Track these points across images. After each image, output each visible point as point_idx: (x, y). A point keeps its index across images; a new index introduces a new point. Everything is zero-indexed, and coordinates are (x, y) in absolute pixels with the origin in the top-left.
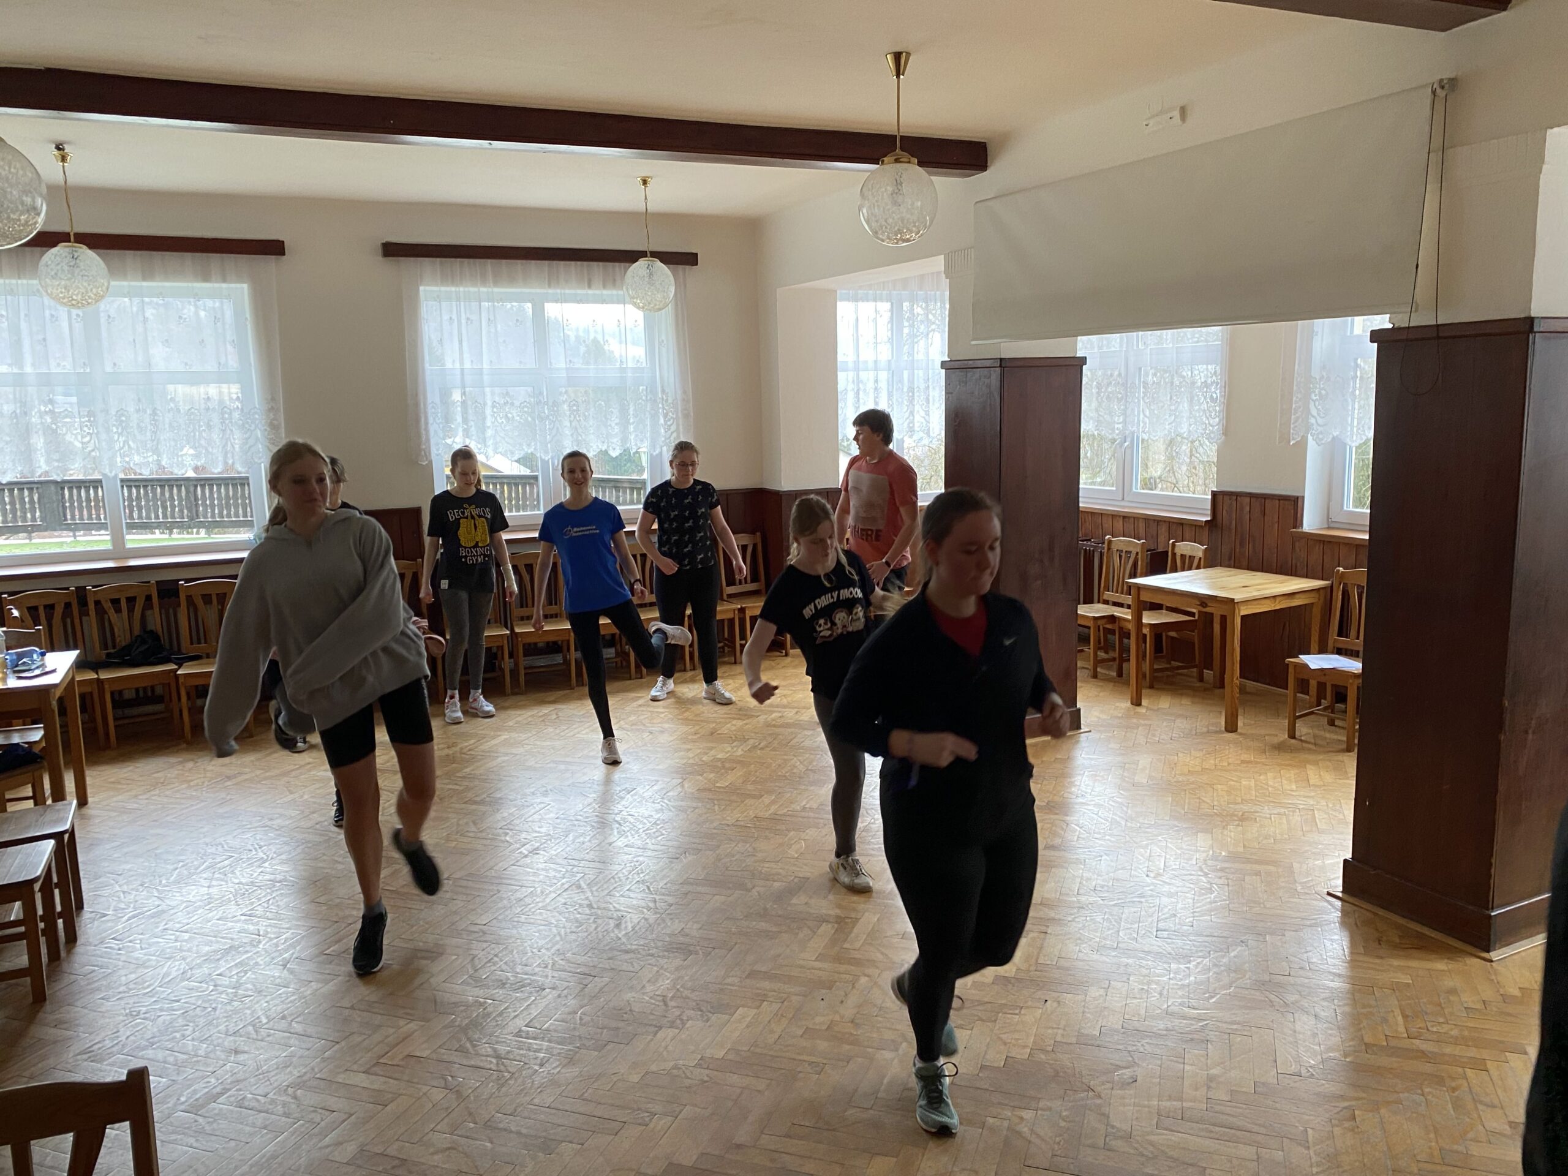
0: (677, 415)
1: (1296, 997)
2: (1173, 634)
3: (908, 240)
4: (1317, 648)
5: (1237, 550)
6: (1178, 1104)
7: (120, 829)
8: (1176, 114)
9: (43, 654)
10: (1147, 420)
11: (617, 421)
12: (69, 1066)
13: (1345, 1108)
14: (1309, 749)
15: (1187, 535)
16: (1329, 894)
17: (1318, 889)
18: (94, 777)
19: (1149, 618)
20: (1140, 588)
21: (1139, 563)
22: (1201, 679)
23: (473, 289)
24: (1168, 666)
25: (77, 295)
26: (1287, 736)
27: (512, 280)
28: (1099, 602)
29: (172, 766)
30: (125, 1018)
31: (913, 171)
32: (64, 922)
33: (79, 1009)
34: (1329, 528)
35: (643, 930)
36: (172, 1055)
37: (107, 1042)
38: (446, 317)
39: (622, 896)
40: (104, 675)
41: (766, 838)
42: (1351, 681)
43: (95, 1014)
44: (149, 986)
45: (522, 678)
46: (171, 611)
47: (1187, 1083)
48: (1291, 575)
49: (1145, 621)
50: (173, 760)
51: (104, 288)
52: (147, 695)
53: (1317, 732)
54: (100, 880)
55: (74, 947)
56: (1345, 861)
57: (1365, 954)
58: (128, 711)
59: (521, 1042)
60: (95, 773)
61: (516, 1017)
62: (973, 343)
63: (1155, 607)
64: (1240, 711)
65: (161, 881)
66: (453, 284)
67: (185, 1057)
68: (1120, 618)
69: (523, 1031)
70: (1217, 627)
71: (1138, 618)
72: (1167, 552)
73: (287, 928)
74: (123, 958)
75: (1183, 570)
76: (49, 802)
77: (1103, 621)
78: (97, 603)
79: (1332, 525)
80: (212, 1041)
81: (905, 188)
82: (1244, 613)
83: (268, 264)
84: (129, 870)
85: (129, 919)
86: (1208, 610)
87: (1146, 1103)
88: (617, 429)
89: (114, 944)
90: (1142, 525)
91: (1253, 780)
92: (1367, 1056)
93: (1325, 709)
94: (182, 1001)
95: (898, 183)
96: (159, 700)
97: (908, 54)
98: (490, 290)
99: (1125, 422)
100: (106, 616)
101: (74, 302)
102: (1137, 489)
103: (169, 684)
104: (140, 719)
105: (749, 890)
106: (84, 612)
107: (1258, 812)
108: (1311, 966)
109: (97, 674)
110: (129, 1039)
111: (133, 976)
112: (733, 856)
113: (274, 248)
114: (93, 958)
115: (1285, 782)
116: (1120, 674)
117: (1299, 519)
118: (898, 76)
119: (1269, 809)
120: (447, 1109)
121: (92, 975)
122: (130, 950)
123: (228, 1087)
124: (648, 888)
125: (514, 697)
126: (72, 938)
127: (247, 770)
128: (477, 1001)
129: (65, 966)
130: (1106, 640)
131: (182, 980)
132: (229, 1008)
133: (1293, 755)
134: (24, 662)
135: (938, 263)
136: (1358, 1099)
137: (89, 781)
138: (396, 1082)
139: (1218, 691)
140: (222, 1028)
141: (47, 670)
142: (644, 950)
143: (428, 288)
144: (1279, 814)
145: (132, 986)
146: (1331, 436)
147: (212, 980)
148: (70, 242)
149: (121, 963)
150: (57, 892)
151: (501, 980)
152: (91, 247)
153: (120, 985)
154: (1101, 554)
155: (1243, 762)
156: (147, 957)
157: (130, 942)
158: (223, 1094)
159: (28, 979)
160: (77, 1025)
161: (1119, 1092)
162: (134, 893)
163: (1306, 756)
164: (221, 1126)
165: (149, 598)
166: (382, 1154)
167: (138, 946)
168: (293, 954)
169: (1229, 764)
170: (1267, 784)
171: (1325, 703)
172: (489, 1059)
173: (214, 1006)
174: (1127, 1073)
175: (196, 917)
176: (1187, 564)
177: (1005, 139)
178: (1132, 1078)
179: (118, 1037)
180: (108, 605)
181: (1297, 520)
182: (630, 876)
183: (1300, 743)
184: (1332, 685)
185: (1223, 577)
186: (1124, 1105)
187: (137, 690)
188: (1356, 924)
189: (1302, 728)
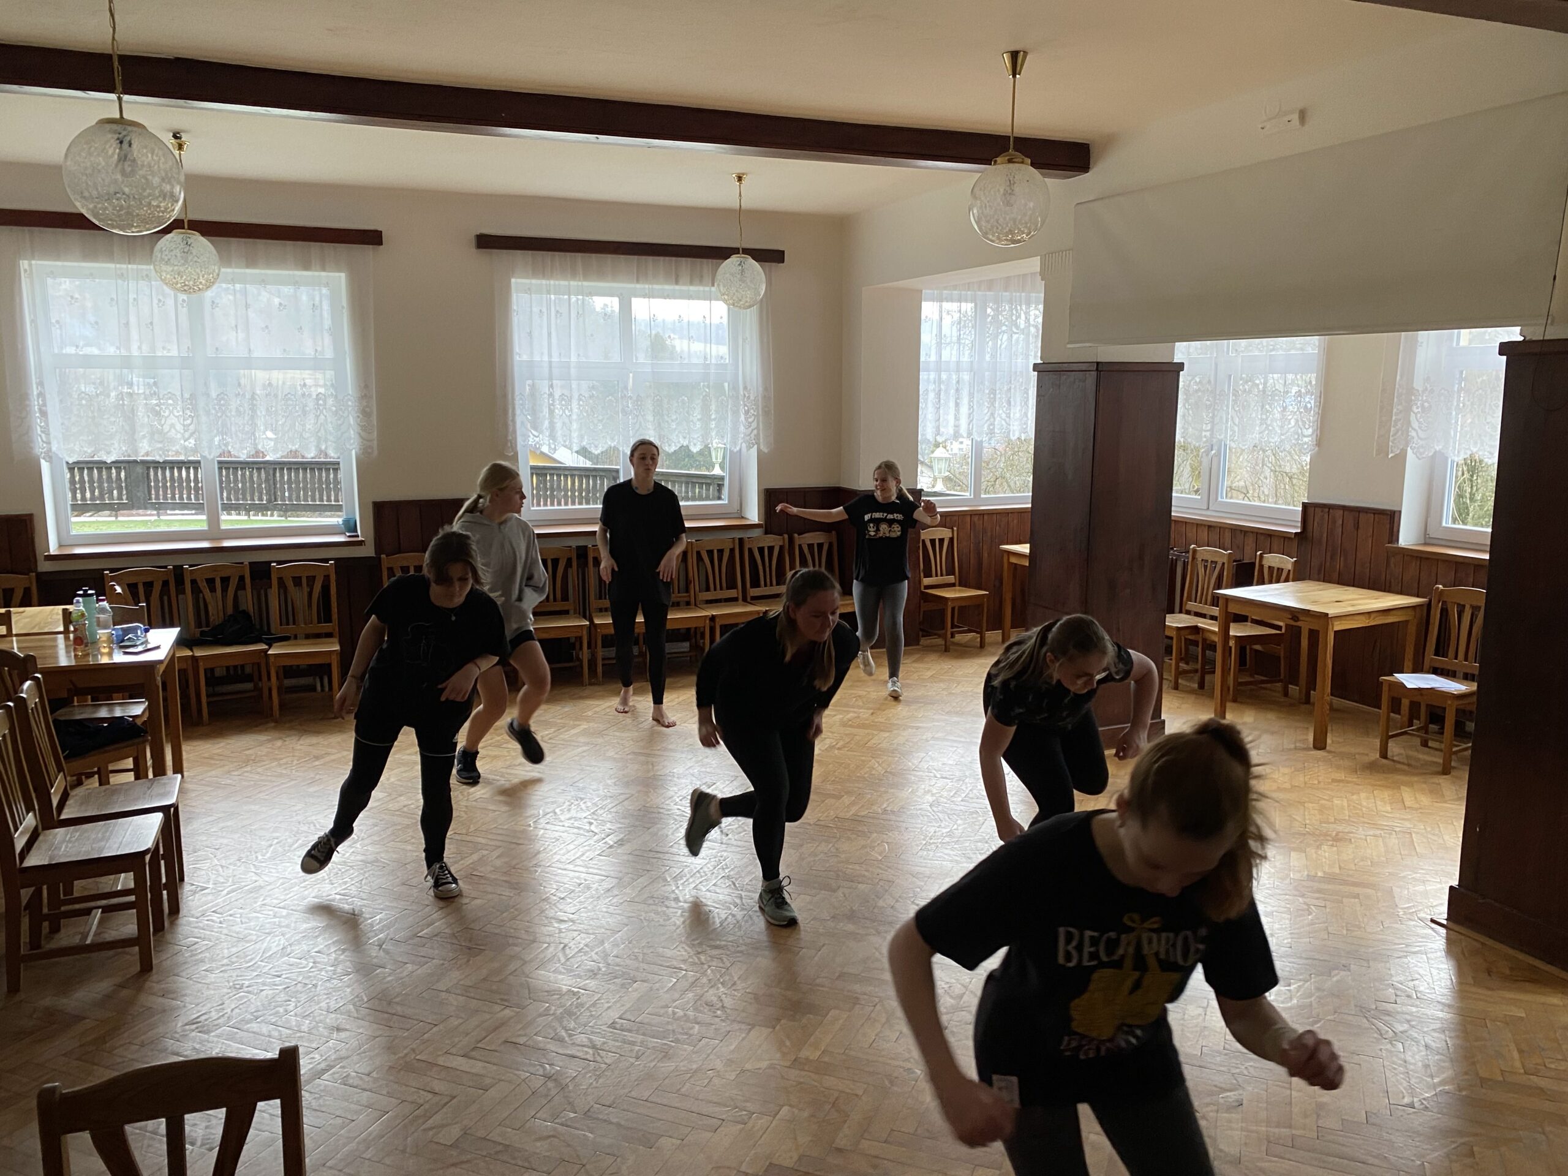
0: (758, 412)
1: (1406, 1026)
2: (1258, 647)
3: (1019, 241)
4: (1411, 666)
5: (1328, 564)
6: (1285, 1131)
7: (215, 803)
8: (1295, 117)
9: (147, 631)
10: (1236, 429)
11: (699, 417)
12: (177, 1036)
13: (1464, 1144)
14: (1404, 771)
15: (1275, 547)
16: (1433, 921)
17: (1422, 915)
18: (191, 751)
19: (1236, 631)
20: (1228, 599)
21: (1225, 573)
22: (1286, 694)
23: (563, 283)
24: (1252, 679)
25: (189, 281)
26: (1378, 755)
27: (601, 275)
28: (1181, 612)
29: (261, 744)
30: (229, 991)
31: (1026, 172)
32: (168, 894)
33: (184, 980)
34: (1425, 544)
35: (732, 926)
36: (276, 1029)
37: (213, 1014)
38: (535, 310)
39: (708, 890)
40: (199, 653)
41: (849, 839)
42: (1449, 702)
43: (200, 985)
44: (251, 960)
45: (600, 669)
46: (262, 592)
47: (1295, 1110)
48: (1384, 591)
49: (1232, 633)
50: (262, 737)
51: (215, 275)
52: (236, 673)
53: (1411, 753)
54: (200, 853)
55: (177, 919)
56: (1451, 888)
57: (1474, 985)
58: (219, 689)
59: (615, 1033)
60: (189, 748)
61: (609, 1008)
62: (1069, 346)
63: (1240, 619)
64: (1329, 728)
65: (257, 857)
66: (544, 277)
67: (288, 1031)
68: (1203, 630)
69: (616, 1023)
70: (1305, 643)
71: (1225, 630)
72: (1253, 564)
73: (382, 909)
74: (225, 931)
75: (1271, 582)
76: (151, 775)
77: (1188, 631)
78: (194, 582)
79: (1428, 541)
80: (314, 1017)
81: (1017, 189)
82: (1337, 628)
83: (365, 253)
84: (227, 845)
85: (228, 894)
86: (1299, 624)
87: (1255, 1128)
88: (698, 425)
89: (215, 917)
90: (1228, 535)
91: (1345, 800)
92: (1484, 1091)
93: (1418, 730)
94: (284, 976)
95: (1011, 184)
96: (249, 678)
97: (1025, 53)
98: (580, 283)
99: (1212, 430)
100: (201, 595)
101: (186, 288)
102: (1222, 498)
103: (259, 664)
104: (229, 697)
105: (834, 891)
106: (181, 590)
107: (1352, 833)
108: (1419, 995)
109: (192, 651)
110: (234, 1012)
111: (234, 950)
112: (816, 855)
113: (373, 238)
114: (196, 930)
115: (1379, 803)
116: (1202, 686)
117: (1395, 533)
118: (1014, 76)
119: (1363, 830)
120: (547, 1096)
121: (196, 946)
122: (231, 923)
123: (332, 1064)
124: (734, 884)
125: (592, 687)
126: (175, 909)
127: (334, 751)
128: (569, 991)
129: (168, 936)
130: (1187, 649)
131: (282, 956)
132: (328, 985)
133: (1385, 775)
134: (130, 638)
135: (1034, 264)
136: (1476, 1135)
137: (185, 755)
138: (495, 1068)
139: (1304, 707)
140: (323, 1004)
141: (149, 646)
142: (733, 946)
143: (519, 280)
144: (1375, 836)
145: (234, 960)
146: (1433, 451)
147: (311, 957)
148: (183, 228)
149: (223, 937)
150: (162, 862)
151: (592, 971)
152: (203, 234)
153: (223, 958)
154: (1185, 564)
155: (1334, 781)
156: (246, 932)
157: (231, 915)
158: (328, 1070)
159: (137, 948)
160: (185, 995)
161: (1225, 1115)
162: (232, 867)
163: (1399, 777)
164: (327, 1103)
165: (242, 578)
166: (484, 1139)
167: (239, 920)
168: (388, 934)
169: (1319, 782)
170: (1361, 805)
171: (1417, 724)
172: (586, 1049)
173: (314, 982)
174: (1232, 1096)
175: (292, 894)
176: (1276, 576)
177: (1110, 141)
178: (1237, 1101)
179: (223, 1009)
180: (203, 585)
181: (1394, 535)
182: (715, 871)
183: (1392, 763)
184: (1427, 705)
185: (1314, 591)
186: (1232, 1129)
187: (228, 668)
188: (1464, 954)
189: (1394, 748)
